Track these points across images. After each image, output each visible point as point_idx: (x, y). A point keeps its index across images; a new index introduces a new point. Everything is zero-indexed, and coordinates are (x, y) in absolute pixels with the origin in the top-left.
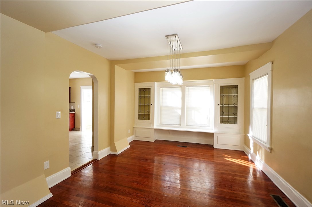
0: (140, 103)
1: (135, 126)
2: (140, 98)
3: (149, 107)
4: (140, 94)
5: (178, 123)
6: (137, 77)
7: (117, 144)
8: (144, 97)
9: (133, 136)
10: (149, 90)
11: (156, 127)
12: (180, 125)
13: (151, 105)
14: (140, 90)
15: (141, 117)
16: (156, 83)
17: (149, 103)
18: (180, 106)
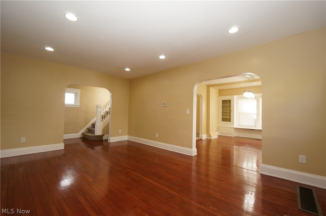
0: (223, 110)
1: (219, 126)
2: (223, 106)
3: (230, 113)
4: (223, 104)
5: (254, 125)
6: (221, 93)
7: (211, 133)
8: (226, 106)
9: (218, 132)
10: (230, 101)
11: (235, 127)
12: (256, 126)
13: (231, 112)
14: (223, 101)
15: (223, 120)
16: (235, 96)
17: (230, 110)
18: (255, 112)
